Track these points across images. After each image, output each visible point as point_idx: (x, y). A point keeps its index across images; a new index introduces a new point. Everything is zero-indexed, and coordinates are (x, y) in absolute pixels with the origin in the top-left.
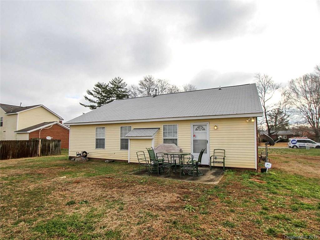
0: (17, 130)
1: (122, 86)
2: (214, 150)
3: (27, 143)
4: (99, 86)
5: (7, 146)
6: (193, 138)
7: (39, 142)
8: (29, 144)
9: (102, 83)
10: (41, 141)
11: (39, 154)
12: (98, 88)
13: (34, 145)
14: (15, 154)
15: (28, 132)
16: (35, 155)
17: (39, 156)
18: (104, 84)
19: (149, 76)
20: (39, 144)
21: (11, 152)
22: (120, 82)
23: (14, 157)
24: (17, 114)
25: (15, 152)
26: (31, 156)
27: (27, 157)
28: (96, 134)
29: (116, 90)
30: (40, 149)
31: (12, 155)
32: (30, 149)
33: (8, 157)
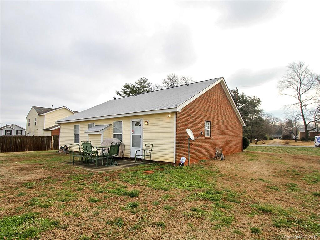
0: (45, 129)
1: (147, 86)
2: (146, 144)
3: (41, 139)
4: (127, 86)
5: (24, 141)
6: (132, 133)
7: (52, 138)
8: (43, 139)
9: (129, 84)
10: (53, 137)
11: (51, 148)
12: (126, 88)
13: (48, 141)
14: (31, 147)
15: (50, 130)
16: (48, 148)
17: (51, 150)
18: (131, 85)
19: (173, 75)
20: (52, 140)
21: (28, 146)
22: (145, 82)
23: (30, 150)
24: (44, 115)
25: (31, 146)
26: (45, 150)
27: (41, 150)
28: (75, 130)
29: (142, 90)
30: (52, 144)
31: (29, 149)
32: (44, 144)
33: (25, 150)
